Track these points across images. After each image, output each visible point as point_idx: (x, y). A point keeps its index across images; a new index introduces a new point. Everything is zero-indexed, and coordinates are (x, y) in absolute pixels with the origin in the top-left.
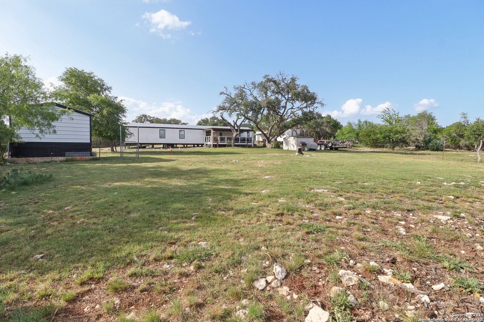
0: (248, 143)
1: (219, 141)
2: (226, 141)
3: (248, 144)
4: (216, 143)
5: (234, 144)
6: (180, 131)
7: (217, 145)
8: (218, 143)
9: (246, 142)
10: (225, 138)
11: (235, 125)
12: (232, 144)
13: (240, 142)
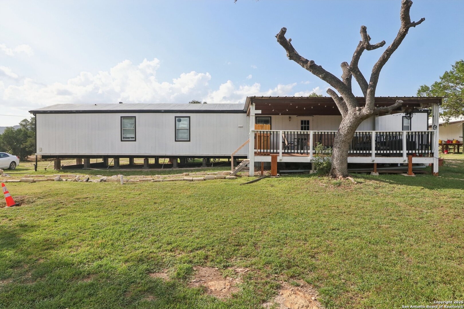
0: (414, 155)
1: (281, 151)
2: (311, 151)
3: (415, 160)
4: (268, 159)
5: (343, 160)
6: (178, 120)
7: (275, 167)
8: (274, 158)
9: (405, 151)
10: (308, 135)
11: (349, 80)
12: (336, 163)
13: (373, 152)
